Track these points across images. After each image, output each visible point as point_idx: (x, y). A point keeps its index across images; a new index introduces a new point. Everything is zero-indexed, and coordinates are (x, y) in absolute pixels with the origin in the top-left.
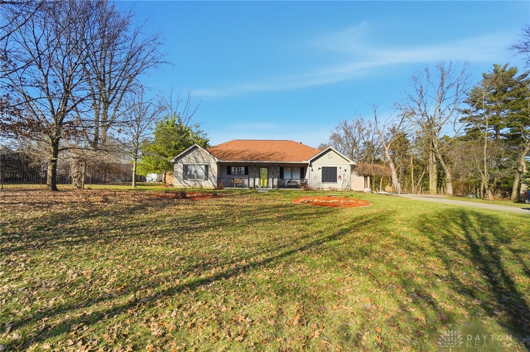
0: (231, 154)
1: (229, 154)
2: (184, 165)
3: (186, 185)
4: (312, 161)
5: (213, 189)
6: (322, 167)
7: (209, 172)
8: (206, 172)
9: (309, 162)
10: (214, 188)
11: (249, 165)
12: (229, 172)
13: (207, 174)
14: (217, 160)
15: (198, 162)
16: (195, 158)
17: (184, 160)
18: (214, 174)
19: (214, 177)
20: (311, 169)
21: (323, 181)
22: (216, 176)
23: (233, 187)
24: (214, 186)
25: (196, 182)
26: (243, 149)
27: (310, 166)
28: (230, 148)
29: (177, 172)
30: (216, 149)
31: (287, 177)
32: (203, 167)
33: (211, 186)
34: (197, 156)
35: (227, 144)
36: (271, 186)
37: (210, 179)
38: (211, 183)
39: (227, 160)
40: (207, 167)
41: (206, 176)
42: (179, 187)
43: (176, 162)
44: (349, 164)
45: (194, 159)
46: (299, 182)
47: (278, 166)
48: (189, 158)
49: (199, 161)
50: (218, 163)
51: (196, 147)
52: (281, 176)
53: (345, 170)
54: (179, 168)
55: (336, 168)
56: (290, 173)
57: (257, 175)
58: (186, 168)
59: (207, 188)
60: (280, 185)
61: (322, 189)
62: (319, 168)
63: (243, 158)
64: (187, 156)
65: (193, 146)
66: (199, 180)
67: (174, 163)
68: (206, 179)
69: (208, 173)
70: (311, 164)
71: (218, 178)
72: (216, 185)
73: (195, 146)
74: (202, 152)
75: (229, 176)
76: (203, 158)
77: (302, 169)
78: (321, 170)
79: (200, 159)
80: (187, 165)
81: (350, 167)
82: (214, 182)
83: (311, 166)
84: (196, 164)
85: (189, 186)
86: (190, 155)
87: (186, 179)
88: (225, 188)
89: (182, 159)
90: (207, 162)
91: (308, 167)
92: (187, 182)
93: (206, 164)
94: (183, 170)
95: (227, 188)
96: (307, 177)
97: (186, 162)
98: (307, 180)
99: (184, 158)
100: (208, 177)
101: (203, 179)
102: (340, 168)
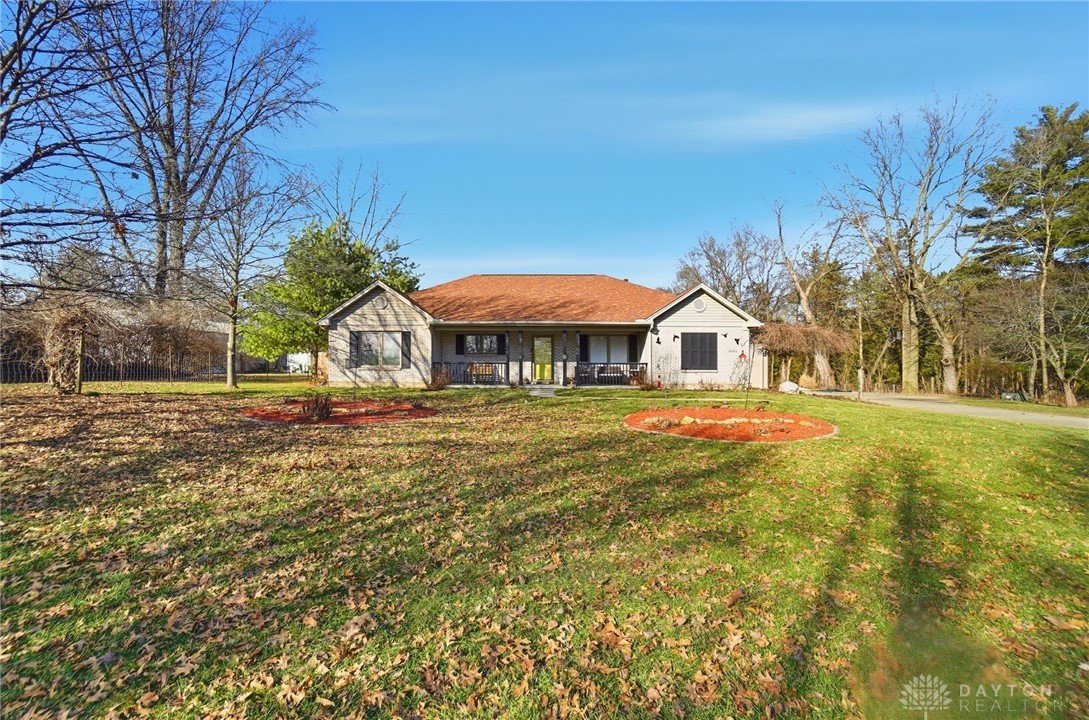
0: (466, 305)
1: (461, 306)
2: (351, 332)
3: (357, 379)
4: (657, 320)
5: (423, 390)
6: (683, 334)
7: (413, 349)
8: (405, 348)
9: (650, 321)
10: (424, 386)
11: (508, 332)
12: (461, 348)
13: (407, 354)
15: (385, 325)
16: (378, 315)
17: (349, 320)
18: (424, 353)
19: (425, 360)
20: (655, 337)
21: (684, 367)
22: (429, 356)
23: (471, 383)
24: (426, 383)
25: (382, 373)
26: (494, 294)
27: (652, 332)
28: (463, 292)
29: (336, 350)
30: (432, 294)
31: (597, 357)
32: (399, 337)
33: (417, 381)
34: (382, 312)
35: (457, 284)
36: (561, 381)
37: (415, 365)
38: (417, 374)
39: (455, 319)
40: (406, 336)
41: (405, 359)
42: (340, 385)
43: (333, 325)
44: (745, 325)
45: (375, 318)
46: (625, 369)
47: (578, 332)
48: (363, 315)
49: (388, 323)
50: (433, 328)
51: (379, 290)
52: (584, 357)
53: (737, 341)
54: (340, 341)
55: (714, 336)
56: (605, 347)
57: (527, 353)
58: (356, 339)
59: (408, 385)
60: (582, 378)
61: (683, 385)
62: (676, 337)
63: (493, 315)
64: (359, 311)
65: (373, 286)
66: (390, 367)
67: (328, 328)
68: (405, 366)
69: (409, 350)
70: (655, 326)
71: (433, 363)
72: (429, 379)
73: (378, 287)
74: (394, 303)
75: (461, 358)
76: (396, 315)
77: (634, 338)
78: (679, 341)
79: (390, 318)
80: (359, 332)
81: (747, 335)
82: (424, 373)
83: (655, 331)
84: (381, 329)
85: (364, 382)
86: (366, 308)
87: (357, 366)
88: (452, 386)
89: (347, 318)
90: (406, 323)
91: (649, 333)
92: (358, 373)
93: (405, 330)
94: (351, 343)
95: (456, 386)
96: (645, 357)
97: (357, 326)
98: (646, 364)
99: (352, 315)
100: (409, 359)
101: (398, 364)
102: (725, 336)
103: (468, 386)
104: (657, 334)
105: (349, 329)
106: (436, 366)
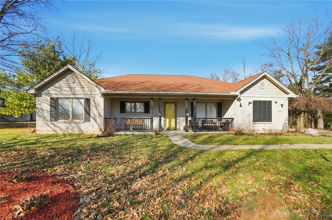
2: (52, 99)
3: (56, 129)
5: (98, 136)
6: (254, 101)
7: (92, 109)
8: (87, 108)
10: (100, 133)
11: (151, 99)
12: (123, 110)
13: (88, 112)
14: (103, 90)
15: (74, 94)
16: (70, 88)
17: (52, 91)
18: (100, 112)
19: (100, 115)
21: (255, 120)
22: (102, 114)
23: (129, 130)
24: (101, 130)
25: (73, 124)
27: (237, 100)
28: (125, 80)
29: (42, 110)
31: (200, 114)
32: (83, 101)
33: (95, 130)
34: (72, 85)
37: (94, 119)
38: (95, 125)
39: (120, 90)
40: (88, 101)
41: (87, 115)
42: (45, 133)
43: (39, 94)
44: (287, 96)
45: (68, 89)
48: (60, 88)
49: (76, 92)
50: (104, 95)
51: (69, 71)
53: (282, 105)
54: (44, 104)
55: (270, 103)
56: (204, 110)
58: (55, 103)
59: (89, 132)
62: (250, 103)
63: (146, 89)
64: (57, 85)
65: (66, 68)
66: (78, 121)
67: (36, 95)
68: (87, 120)
69: (90, 109)
71: (106, 118)
72: (103, 127)
73: (69, 69)
74: (81, 80)
75: (123, 115)
76: (82, 87)
77: (220, 105)
78: (251, 105)
79: (78, 90)
80: (57, 98)
81: (287, 102)
82: (100, 125)
83: (239, 98)
84: (72, 96)
85: (60, 130)
86: (62, 83)
87: (56, 120)
88: (117, 133)
89: (49, 89)
90: (89, 93)
91: (236, 101)
92: (57, 125)
93: (88, 97)
94: (51, 105)
95: (119, 133)
96: (228, 115)
97: (56, 94)
98: (233, 119)
99: (52, 88)
100: (89, 115)
101: (83, 119)
102: (276, 103)
103: (128, 133)
104: (240, 101)
105: (51, 96)
106: (106, 120)
